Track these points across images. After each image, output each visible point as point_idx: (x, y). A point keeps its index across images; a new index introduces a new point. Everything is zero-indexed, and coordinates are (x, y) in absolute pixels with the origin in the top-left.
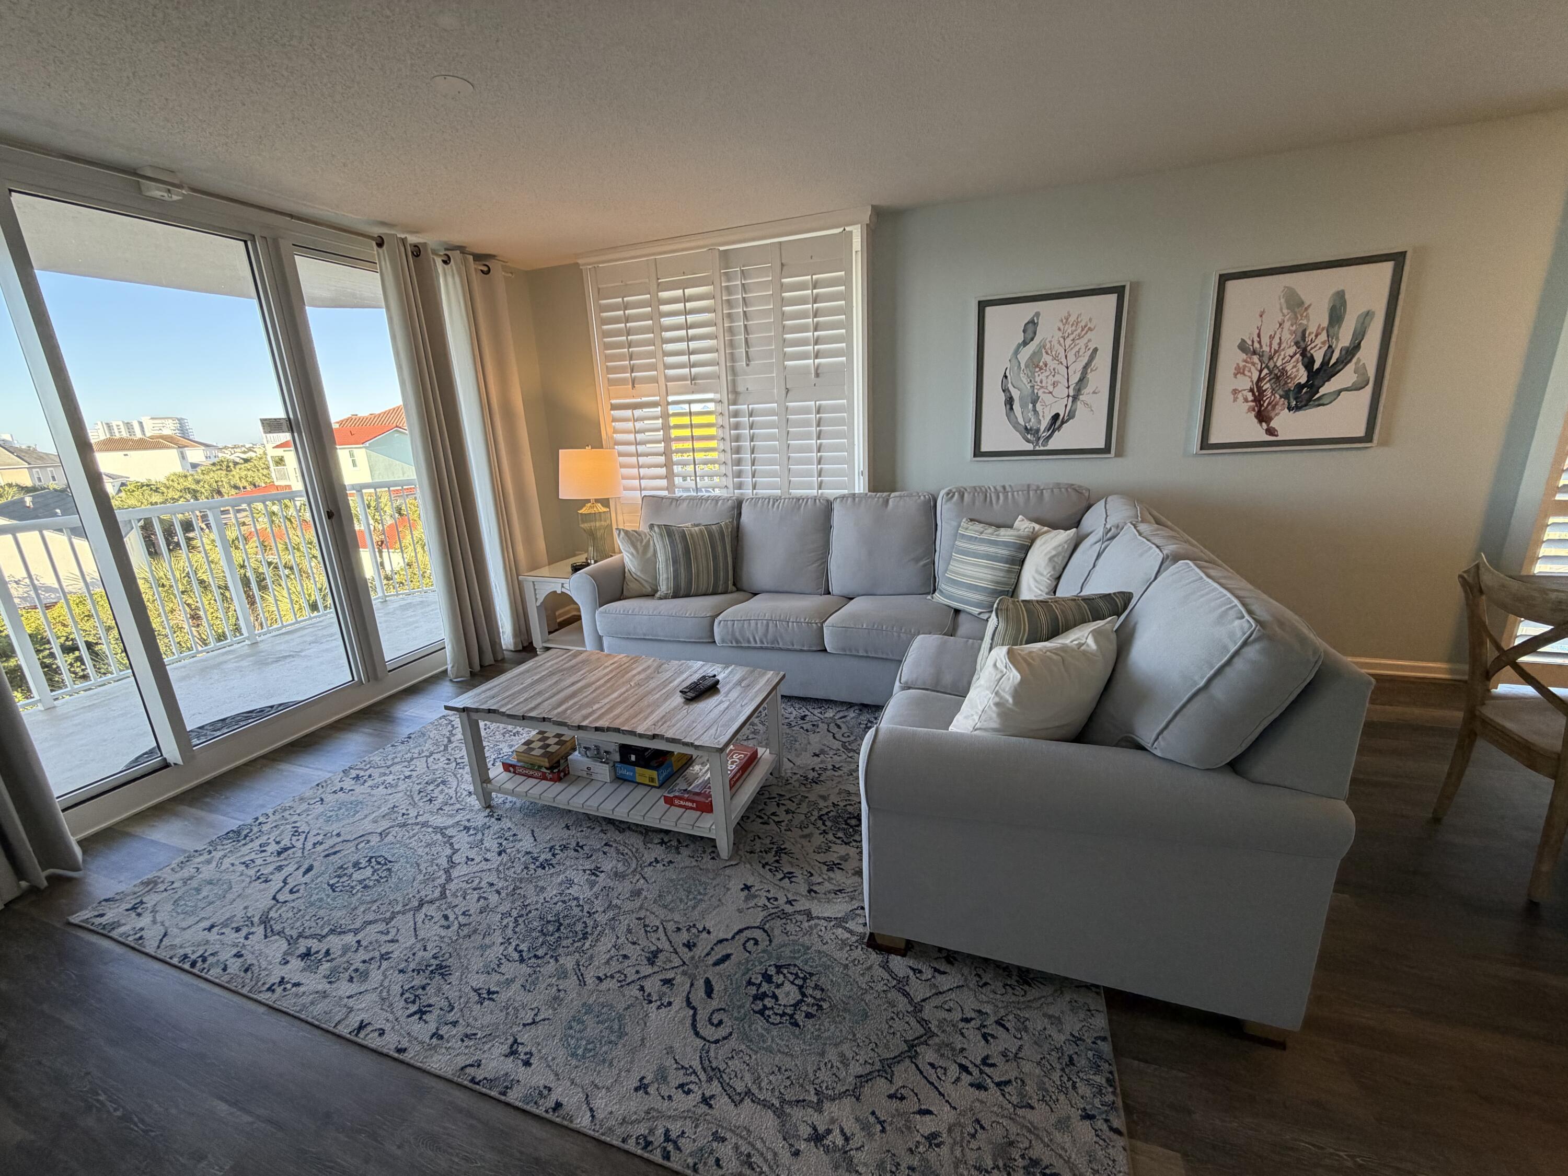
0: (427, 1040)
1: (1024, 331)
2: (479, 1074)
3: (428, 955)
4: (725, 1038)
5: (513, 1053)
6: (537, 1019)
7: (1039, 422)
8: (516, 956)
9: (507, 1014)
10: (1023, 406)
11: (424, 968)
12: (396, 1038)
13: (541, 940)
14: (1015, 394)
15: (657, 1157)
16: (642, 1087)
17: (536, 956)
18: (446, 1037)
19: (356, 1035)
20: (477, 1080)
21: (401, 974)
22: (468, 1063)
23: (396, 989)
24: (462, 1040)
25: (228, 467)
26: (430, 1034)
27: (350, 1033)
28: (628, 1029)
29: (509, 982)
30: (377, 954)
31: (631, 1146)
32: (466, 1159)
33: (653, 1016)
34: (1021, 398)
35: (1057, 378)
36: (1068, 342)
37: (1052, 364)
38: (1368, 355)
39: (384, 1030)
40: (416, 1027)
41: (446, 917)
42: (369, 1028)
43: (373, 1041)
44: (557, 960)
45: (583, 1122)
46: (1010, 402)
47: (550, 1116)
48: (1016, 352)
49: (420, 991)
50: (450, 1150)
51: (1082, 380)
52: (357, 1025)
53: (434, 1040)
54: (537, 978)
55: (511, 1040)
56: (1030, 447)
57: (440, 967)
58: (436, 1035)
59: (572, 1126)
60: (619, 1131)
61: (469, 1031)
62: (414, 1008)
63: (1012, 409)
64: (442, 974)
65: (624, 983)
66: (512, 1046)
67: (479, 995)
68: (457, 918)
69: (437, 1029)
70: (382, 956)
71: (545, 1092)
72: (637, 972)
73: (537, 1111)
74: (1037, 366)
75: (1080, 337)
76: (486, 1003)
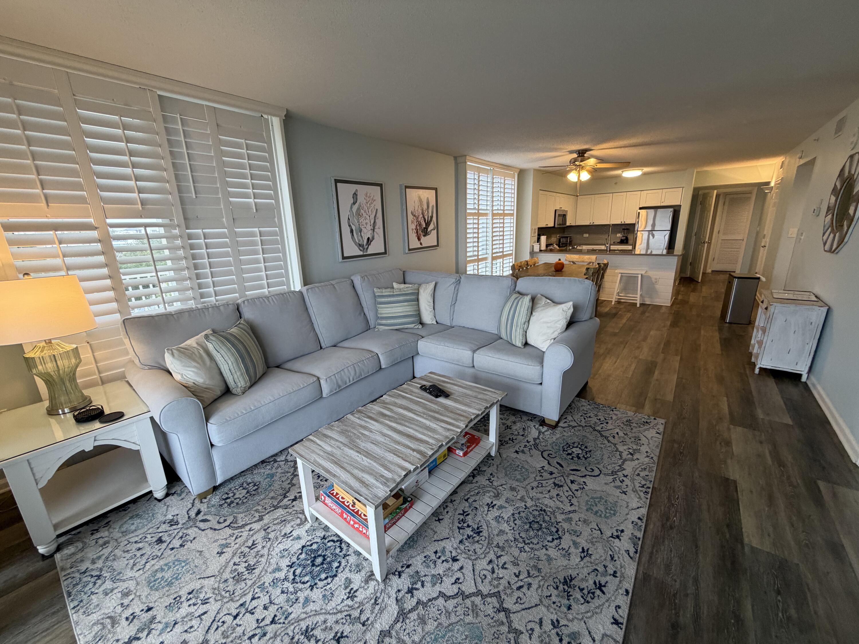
0: (618, 579)
1: (353, 198)
2: (632, 551)
3: (555, 592)
4: (599, 469)
5: (618, 537)
6: (597, 528)
7: (363, 241)
8: (556, 542)
9: (596, 542)
10: (357, 234)
11: (566, 593)
12: (620, 597)
13: (545, 530)
14: (354, 228)
15: (650, 490)
16: (625, 493)
17: (557, 532)
18: (614, 569)
19: (622, 624)
20: (635, 550)
21: (572, 608)
22: (628, 556)
23: (583, 608)
24: (615, 561)
26: (614, 578)
27: (621, 629)
28: (599, 496)
29: (575, 543)
30: (554, 632)
31: (649, 496)
32: (671, 551)
33: (591, 488)
34: (356, 230)
35: (367, 221)
36: (368, 205)
37: (364, 214)
38: (434, 219)
39: (616, 606)
40: (610, 589)
41: (520, 588)
42: (617, 617)
43: (624, 612)
44: (560, 522)
45: (644, 511)
46: (352, 231)
47: (644, 521)
48: (351, 208)
49: (585, 592)
50: (670, 558)
51: (375, 222)
52: (615, 626)
53: (618, 575)
54: (572, 530)
55: (611, 538)
56: (361, 253)
57: (565, 583)
58: (614, 574)
59: (646, 513)
60: (644, 500)
61: (609, 558)
62: (598, 592)
63: (353, 235)
64: (571, 581)
65: (574, 496)
66: (614, 538)
67: (585, 557)
68: (521, 580)
69: (610, 575)
70: (555, 627)
71: (635, 523)
72: (567, 491)
73: (644, 526)
74: (359, 215)
75: (372, 203)
76: (590, 552)
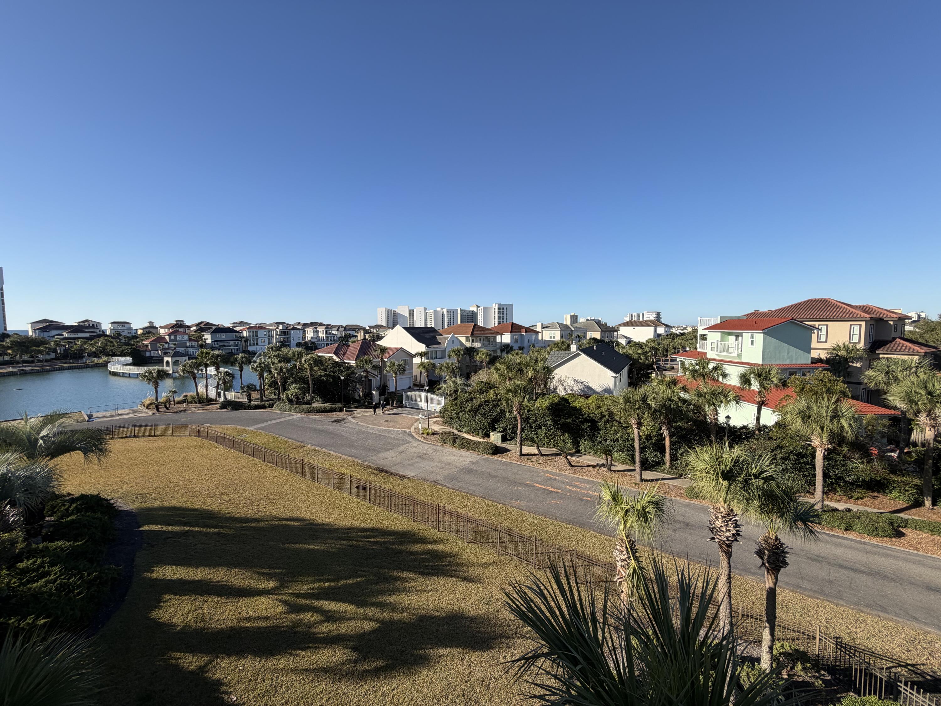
25: (674, 337)
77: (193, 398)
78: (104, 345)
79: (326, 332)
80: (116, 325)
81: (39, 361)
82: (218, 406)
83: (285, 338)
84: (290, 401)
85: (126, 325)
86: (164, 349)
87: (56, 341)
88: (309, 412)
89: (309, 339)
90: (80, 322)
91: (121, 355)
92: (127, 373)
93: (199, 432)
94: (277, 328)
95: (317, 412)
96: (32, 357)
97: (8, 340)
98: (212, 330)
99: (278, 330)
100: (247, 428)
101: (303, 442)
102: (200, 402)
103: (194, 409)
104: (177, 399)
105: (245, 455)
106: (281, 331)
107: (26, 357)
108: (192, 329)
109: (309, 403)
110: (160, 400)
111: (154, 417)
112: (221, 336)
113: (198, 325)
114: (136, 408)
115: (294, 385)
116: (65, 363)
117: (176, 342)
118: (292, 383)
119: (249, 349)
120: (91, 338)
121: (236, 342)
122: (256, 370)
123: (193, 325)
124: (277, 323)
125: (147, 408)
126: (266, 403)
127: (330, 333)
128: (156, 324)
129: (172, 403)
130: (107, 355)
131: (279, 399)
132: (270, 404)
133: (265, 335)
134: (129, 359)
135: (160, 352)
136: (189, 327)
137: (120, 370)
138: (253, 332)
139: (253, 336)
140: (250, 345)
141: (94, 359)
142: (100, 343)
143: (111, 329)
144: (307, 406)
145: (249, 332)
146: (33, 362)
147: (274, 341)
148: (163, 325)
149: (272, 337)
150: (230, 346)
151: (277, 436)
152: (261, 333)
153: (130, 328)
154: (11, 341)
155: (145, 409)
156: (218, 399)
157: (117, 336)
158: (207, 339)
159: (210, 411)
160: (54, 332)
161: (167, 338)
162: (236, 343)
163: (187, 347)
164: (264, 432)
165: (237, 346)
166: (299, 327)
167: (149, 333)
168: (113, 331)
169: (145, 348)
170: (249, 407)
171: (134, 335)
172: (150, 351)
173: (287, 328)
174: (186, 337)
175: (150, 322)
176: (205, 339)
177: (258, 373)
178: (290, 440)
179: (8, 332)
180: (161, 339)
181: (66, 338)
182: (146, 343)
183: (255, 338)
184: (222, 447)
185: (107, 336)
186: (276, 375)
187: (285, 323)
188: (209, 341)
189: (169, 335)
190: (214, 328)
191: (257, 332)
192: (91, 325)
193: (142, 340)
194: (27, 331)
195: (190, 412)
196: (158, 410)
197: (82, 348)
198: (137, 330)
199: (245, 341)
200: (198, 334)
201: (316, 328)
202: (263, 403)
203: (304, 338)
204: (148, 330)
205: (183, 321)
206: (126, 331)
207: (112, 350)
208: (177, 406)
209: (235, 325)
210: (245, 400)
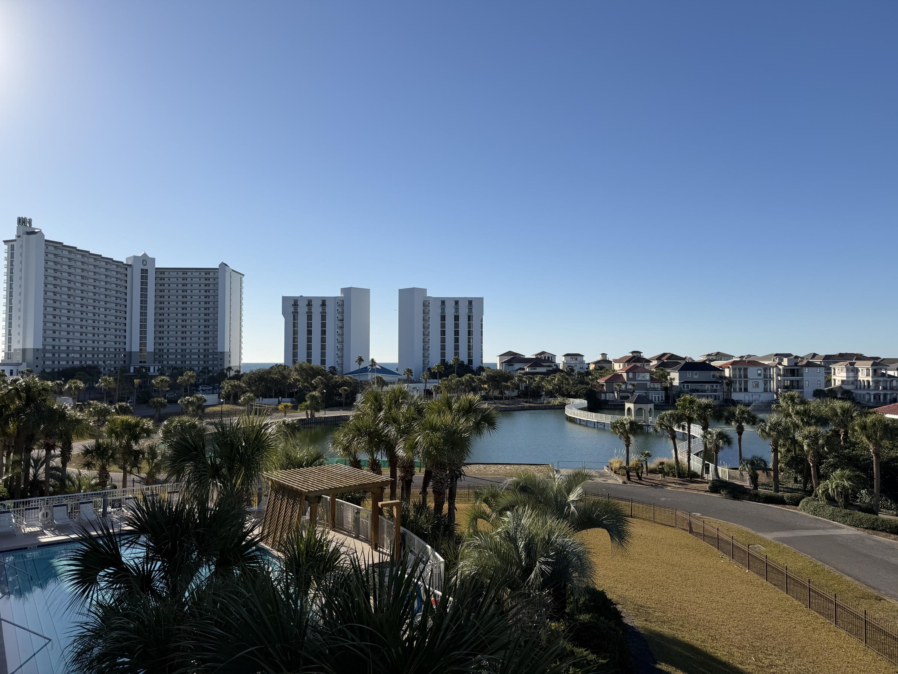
77: (670, 467)
78: (559, 382)
79: (875, 371)
80: (569, 358)
81: (507, 398)
82: (707, 486)
83: (792, 381)
84: (831, 500)
85: (579, 358)
86: (621, 391)
87: (519, 376)
88: (874, 529)
89: (838, 383)
90: (537, 355)
91: (575, 397)
92: (584, 421)
93: (690, 524)
94: (780, 364)
95: (891, 533)
96: (501, 393)
97: (484, 374)
98: (680, 366)
99: (781, 367)
100: (760, 534)
101: (879, 590)
102: (680, 476)
103: (673, 485)
104: (652, 465)
105: (769, 584)
106: (786, 369)
107: (496, 393)
108: (651, 364)
109: (871, 510)
110: (631, 463)
111: (625, 487)
112: (692, 376)
113: (659, 358)
114: (602, 471)
115: (838, 472)
116: (526, 402)
117: (636, 382)
118: (835, 467)
119: (733, 398)
120: (548, 373)
121: (714, 385)
122: (768, 435)
123: (653, 359)
124: (777, 355)
125: (615, 472)
126: (786, 495)
127: (884, 375)
128: (610, 358)
129: (645, 470)
130: (563, 395)
131: (809, 493)
132: (791, 498)
133: (760, 375)
134: (584, 402)
135: (616, 394)
136: (648, 361)
137: (577, 415)
138: (740, 370)
139: (740, 377)
140: (735, 391)
141: (550, 399)
142: (556, 380)
143: (564, 363)
144: (868, 515)
145: (733, 369)
146: (501, 399)
147: (773, 385)
148: (617, 358)
149: (771, 378)
150: (705, 392)
151: (820, 563)
152: (753, 372)
153: (583, 362)
154: (487, 375)
155: (613, 474)
156: (705, 476)
157: (570, 370)
158: (674, 379)
159: (696, 492)
160: (517, 366)
161: (625, 375)
162: (715, 387)
163: (647, 389)
164: (793, 550)
165: (715, 391)
166: (817, 361)
167: (601, 368)
168: (566, 366)
169: (600, 389)
170: (756, 497)
171: (586, 370)
172: (605, 393)
173: (796, 364)
174: (648, 376)
175: (603, 354)
176: (671, 379)
177: (770, 441)
178: (848, 578)
179: (483, 366)
180: (617, 377)
181: (527, 373)
182: (601, 381)
183: (743, 379)
184: (728, 558)
185: (562, 371)
186: (805, 448)
187: (790, 355)
188: (676, 383)
189: (627, 372)
190: (683, 362)
191: (746, 369)
192: (547, 358)
193: (597, 378)
194: (496, 364)
195: (669, 488)
196: (629, 479)
197: (540, 385)
198: (589, 364)
199: (728, 384)
200: (661, 373)
201: (852, 364)
202: (780, 494)
203: (829, 382)
204: (600, 365)
205: (640, 353)
206: (578, 366)
207: (567, 390)
208: (650, 476)
209: (711, 358)
210: (747, 484)
